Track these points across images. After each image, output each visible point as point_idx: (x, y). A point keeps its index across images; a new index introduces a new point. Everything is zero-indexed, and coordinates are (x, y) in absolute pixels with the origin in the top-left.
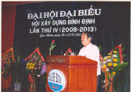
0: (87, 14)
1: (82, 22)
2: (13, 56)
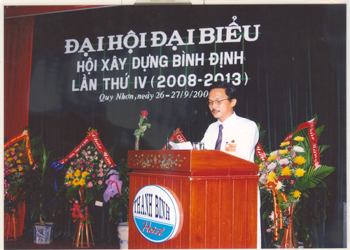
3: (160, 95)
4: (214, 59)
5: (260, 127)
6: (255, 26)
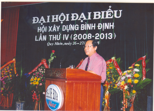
3: (75, 43)
4: (100, 26)
5: (120, 59)
6: (119, 11)
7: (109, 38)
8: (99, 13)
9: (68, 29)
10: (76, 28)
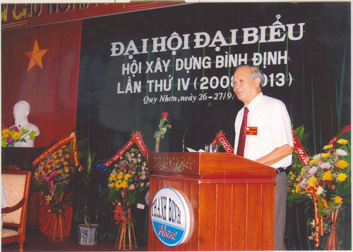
0: (267, 37)
1: (253, 59)
2: (76, 153)
3: (203, 97)
4: (257, 59)
5: (303, 129)
6: (299, 24)
7: (277, 83)
8: (255, 30)
9: (188, 66)
10: (206, 65)
